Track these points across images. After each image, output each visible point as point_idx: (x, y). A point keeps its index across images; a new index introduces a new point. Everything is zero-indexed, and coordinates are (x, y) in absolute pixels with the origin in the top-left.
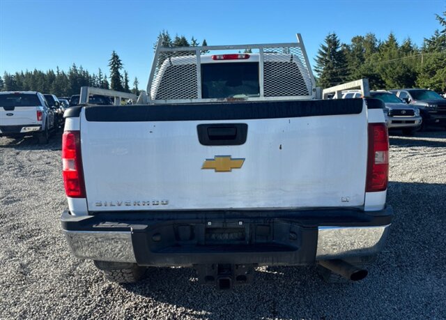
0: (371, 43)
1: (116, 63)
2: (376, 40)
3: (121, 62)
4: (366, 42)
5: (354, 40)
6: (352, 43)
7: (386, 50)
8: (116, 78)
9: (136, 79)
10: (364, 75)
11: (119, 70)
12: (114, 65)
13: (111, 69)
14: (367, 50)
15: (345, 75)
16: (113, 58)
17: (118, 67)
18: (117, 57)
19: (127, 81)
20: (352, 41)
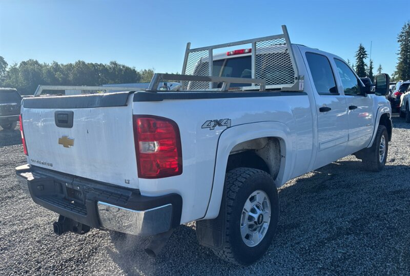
1: (362, 53)
3: (366, 53)
8: (361, 66)
9: (380, 66)
11: (364, 59)
12: (360, 55)
13: (357, 59)
16: (359, 50)
17: (363, 57)
18: (363, 49)
19: (371, 68)
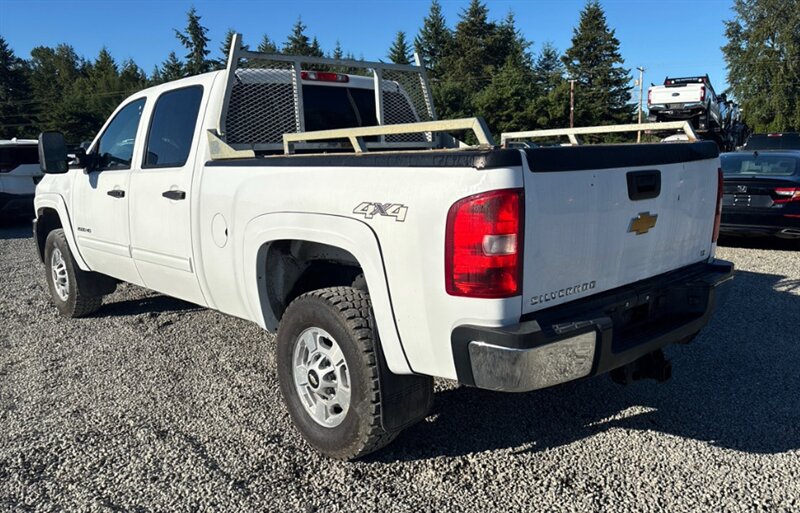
0: (68, 61)
2: (77, 58)
4: (59, 58)
5: (36, 53)
6: (31, 58)
7: (100, 76)
10: (71, 113)
14: (62, 72)
15: (31, 112)
20: (33, 54)
